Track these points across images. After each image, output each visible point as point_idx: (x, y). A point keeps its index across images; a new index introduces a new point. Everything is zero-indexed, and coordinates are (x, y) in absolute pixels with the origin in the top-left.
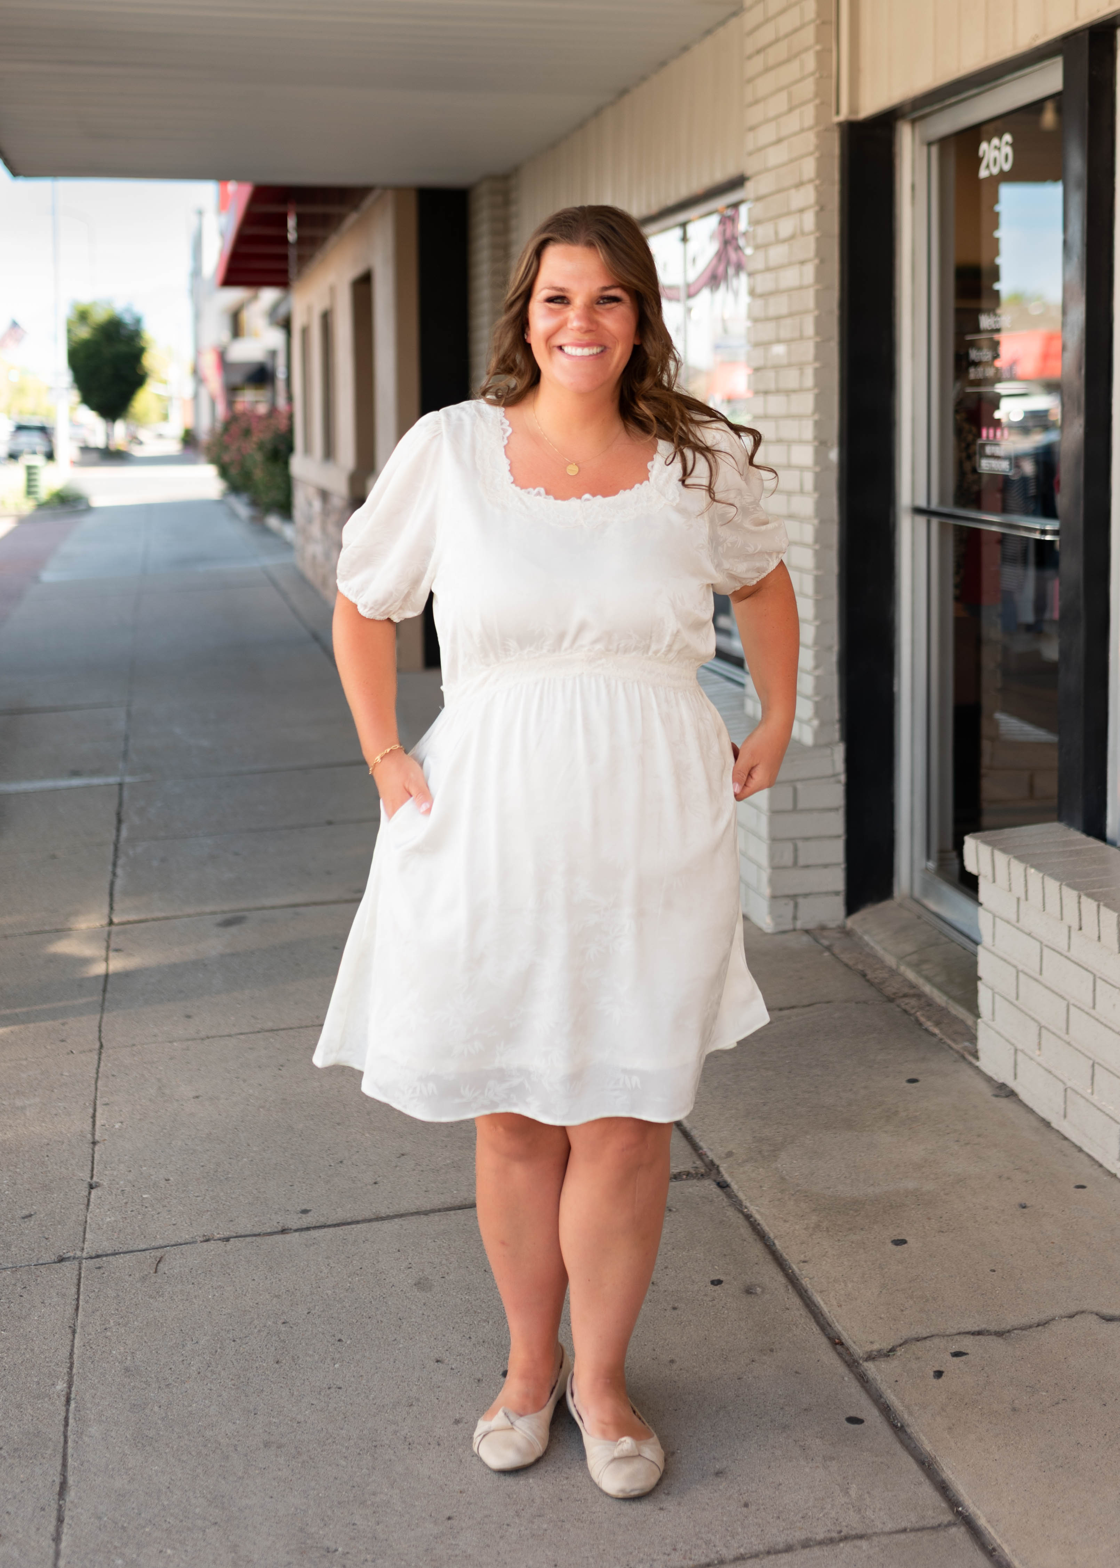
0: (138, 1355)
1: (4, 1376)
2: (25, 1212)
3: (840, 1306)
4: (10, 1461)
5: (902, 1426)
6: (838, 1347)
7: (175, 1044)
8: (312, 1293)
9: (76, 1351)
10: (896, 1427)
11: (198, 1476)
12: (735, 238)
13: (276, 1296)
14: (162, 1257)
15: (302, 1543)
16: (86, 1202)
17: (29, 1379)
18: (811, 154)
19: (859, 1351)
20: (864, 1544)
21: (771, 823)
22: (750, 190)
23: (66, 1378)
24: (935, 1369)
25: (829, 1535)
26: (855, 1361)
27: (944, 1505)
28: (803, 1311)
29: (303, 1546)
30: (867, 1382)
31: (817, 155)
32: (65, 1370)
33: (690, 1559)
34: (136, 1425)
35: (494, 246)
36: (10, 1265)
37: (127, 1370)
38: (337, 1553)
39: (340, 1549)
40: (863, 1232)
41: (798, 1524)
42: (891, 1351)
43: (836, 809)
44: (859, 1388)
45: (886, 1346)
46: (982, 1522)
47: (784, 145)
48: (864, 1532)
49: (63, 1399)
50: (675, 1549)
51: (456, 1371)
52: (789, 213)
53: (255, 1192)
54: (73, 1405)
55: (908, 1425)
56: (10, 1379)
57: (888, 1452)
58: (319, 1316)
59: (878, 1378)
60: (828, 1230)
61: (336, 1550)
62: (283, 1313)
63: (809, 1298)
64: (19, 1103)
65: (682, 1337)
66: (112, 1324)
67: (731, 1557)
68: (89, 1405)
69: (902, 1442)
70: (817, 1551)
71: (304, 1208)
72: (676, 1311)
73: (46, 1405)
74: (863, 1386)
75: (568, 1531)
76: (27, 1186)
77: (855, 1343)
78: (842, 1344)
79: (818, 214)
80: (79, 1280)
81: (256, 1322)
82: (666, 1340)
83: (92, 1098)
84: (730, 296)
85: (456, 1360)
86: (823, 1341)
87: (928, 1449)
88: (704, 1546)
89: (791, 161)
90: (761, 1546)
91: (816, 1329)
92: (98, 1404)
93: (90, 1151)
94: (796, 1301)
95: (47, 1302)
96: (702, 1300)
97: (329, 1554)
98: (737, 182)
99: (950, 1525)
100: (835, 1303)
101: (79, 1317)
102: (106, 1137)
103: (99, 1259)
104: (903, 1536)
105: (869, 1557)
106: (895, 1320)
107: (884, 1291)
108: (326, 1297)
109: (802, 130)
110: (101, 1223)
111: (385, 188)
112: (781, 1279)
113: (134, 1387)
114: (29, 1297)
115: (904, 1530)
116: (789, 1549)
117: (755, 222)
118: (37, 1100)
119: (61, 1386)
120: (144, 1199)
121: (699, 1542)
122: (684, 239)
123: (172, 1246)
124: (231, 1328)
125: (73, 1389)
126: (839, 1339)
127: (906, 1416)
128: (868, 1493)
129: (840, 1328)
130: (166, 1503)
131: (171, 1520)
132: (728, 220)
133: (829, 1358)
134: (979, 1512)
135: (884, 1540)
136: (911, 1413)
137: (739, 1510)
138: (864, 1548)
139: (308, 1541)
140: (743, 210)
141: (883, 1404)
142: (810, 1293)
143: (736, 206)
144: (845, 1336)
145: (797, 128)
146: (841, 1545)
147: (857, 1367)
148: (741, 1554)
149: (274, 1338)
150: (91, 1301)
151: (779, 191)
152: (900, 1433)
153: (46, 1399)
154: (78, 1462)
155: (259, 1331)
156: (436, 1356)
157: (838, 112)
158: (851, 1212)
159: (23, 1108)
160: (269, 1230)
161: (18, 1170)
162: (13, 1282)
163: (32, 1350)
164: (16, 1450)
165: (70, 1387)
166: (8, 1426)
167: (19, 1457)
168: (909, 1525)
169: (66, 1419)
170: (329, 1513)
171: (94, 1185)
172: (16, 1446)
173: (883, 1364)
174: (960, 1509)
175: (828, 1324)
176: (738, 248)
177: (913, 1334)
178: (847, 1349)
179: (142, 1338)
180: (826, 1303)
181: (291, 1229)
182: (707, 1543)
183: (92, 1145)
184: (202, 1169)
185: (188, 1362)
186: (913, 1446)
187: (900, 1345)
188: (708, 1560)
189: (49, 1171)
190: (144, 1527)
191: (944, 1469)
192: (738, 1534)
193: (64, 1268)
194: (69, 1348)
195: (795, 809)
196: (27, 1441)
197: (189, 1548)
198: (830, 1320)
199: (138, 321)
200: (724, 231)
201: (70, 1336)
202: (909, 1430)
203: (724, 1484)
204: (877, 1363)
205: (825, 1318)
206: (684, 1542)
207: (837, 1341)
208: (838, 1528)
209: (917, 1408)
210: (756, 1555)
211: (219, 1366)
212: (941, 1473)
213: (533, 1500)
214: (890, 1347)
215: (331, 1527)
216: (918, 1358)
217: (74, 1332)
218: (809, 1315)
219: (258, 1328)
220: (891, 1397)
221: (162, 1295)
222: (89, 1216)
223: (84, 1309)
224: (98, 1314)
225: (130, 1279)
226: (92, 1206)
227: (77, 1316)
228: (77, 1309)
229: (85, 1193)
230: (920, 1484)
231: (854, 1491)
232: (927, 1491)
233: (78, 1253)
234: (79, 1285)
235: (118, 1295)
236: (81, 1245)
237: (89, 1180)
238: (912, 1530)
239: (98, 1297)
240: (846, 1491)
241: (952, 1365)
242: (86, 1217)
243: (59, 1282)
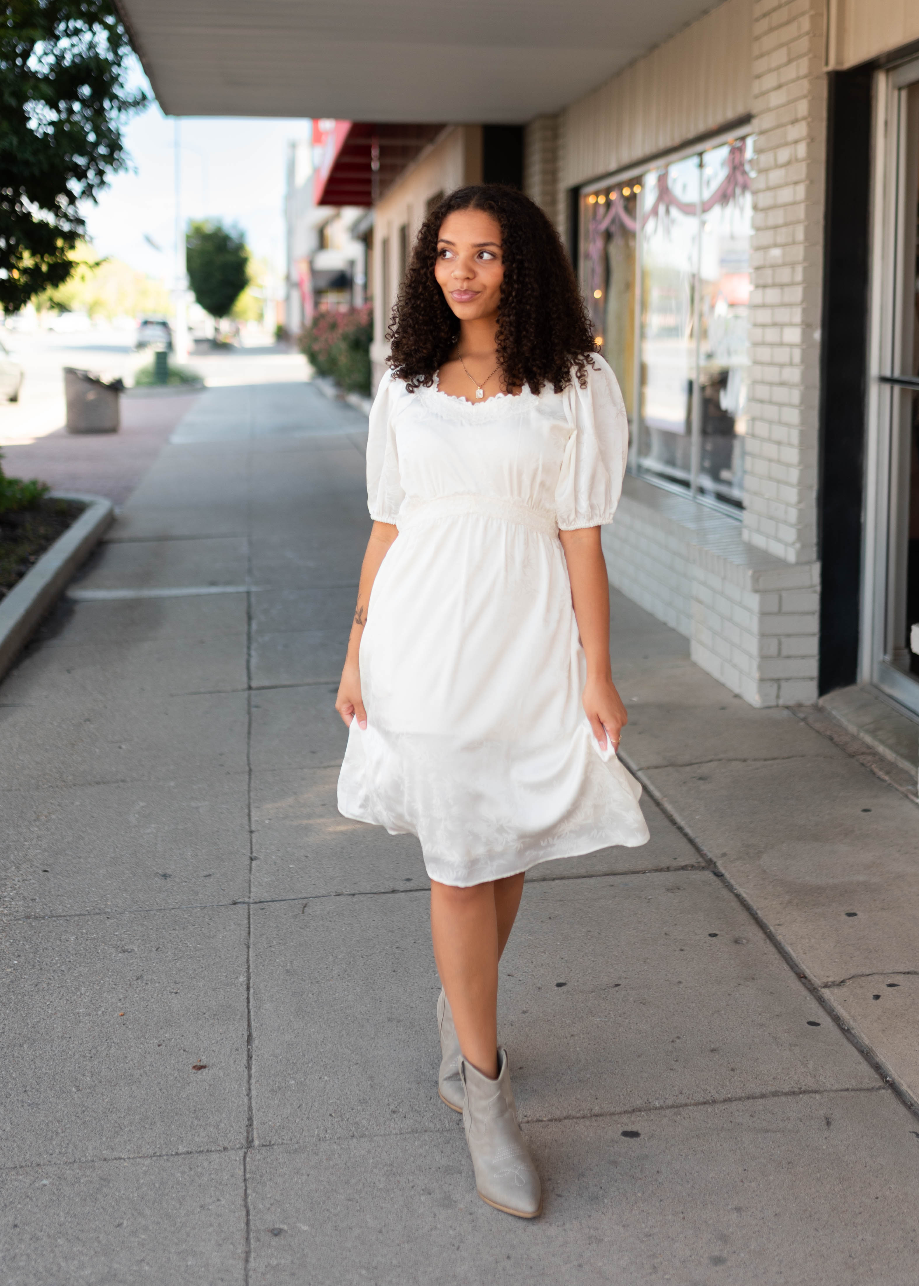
0: (295, 963)
1: (202, 971)
2: (206, 873)
3: (805, 953)
4: (212, 1021)
5: (848, 1030)
6: (803, 979)
7: (305, 770)
8: (416, 931)
9: (251, 958)
10: (844, 1029)
11: (342, 1036)
12: (742, 165)
13: (391, 931)
14: (306, 904)
16: (249, 868)
17: (220, 974)
18: (805, 97)
19: (817, 982)
20: (818, 1096)
21: (761, 622)
22: (755, 125)
23: (245, 974)
24: (874, 994)
25: (792, 1090)
26: (815, 989)
27: (876, 1076)
28: (777, 956)
30: (824, 1002)
31: (810, 98)
32: (245, 970)
33: (692, 1099)
34: (297, 1004)
35: (545, 172)
36: (199, 905)
37: (288, 971)
40: (824, 908)
41: (770, 1082)
42: (842, 982)
43: (813, 613)
44: (817, 1005)
45: (838, 979)
46: (902, 1087)
47: (784, 90)
48: (817, 1089)
49: (245, 987)
50: (681, 1093)
51: (522, 982)
52: (786, 144)
53: (371, 866)
54: (252, 991)
55: (853, 1028)
56: (206, 973)
57: (837, 1044)
58: (423, 945)
59: (832, 999)
60: (797, 905)
62: (397, 941)
63: (782, 948)
64: (193, 804)
65: (687, 968)
66: (275, 943)
67: (722, 1099)
68: (263, 991)
69: (848, 1039)
70: (783, 1099)
71: (408, 877)
72: (683, 952)
73: (233, 990)
74: (820, 1004)
75: (605, 1079)
76: (206, 857)
77: (815, 976)
78: (805, 977)
79: (809, 145)
80: (249, 915)
81: (377, 946)
82: (675, 969)
83: (247, 802)
84: (737, 212)
85: (522, 975)
86: (791, 975)
87: (867, 1043)
88: (702, 1092)
89: (789, 103)
90: (743, 1094)
91: (786, 967)
92: (270, 991)
93: (249, 837)
94: (772, 949)
95: (228, 928)
96: (702, 946)
98: (745, 120)
99: (880, 1088)
100: (801, 951)
101: (251, 939)
102: (259, 828)
103: (262, 904)
104: (846, 1094)
105: (821, 1104)
106: (846, 963)
107: (839, 945)
108: (426, 933)
109: (798, 78)
110: (261, 882)
111: (457, 125)
112: (761, 935)
113: (293, 982)
114: (214, 925)
115: (847, 1090)
116: (763, 1096)
117: (758, 151)
118: (207, 803)
119: (242, 979)
120: (291, 868)
121: (699, 1090)
122: (701, 165)
123: (314, 898)
124: (359, 949)
125: (251, 981)
126: (803, 974)
127: (851, 1022)
128: (822, 1067)
129: (804, 967)
130: (321, 1051)
131: (326, 1060)
132: (737, 150)
133: (796, 985)
134: (900, 1082)
135: (832, 1095)
136: (855, 1020)
137: (728, 1072)
138: (817, 1098)
140: (750, 142)
141: (835, 1016)
142: (783, 945)
143: (743, 139)
144: (808, 973)
145: (793, 75)
146: (801, 1096)
147: (816, 992)
148: (729, 1098)
149: (391, 957)
150: (258, 929)
151: (778, 126)
152: (846, 1033)
153: (233, 986)
154: (259, 1024)
155: (380, 952)
156: (508, 972)
157: (827, 63)
158: (815, 894)
159: (197, 808)
160: (383, 891)
161: (198, 847)
162: (202, 915)
163: (220, 957)
164: (215, 1015)
165: (249, 980)
166: (208, 1001)
167: (218, 1019)
168: (850, 1087)
169: (248, 998)
171: (253, 857)
172: (215, 1013)
173: (836, 990)
174: (888, 1079)
175: (796, 965)
176: (744, 173)
177: (859, 972)
178: (809, 981)
179: (297, 953)
180: (794, 951)
181: (398, 891)
182: (705, 1090)
183: (249, 833)
184: (331, 851)
185: (331, 968)
186: (856, 1041)
187: (849, 979)
188: (705, 1100)
189: (220, 848)
190: (308, 1063)
191: (878, 1055)
192: (726, 1086)
193: (238, 908)
194: (246, 957)
195: (780, 612)
196: (222, 1010)
198: (797, 962)
199: (242, 236)
200: (734, 159)
201: (246, 949)
202: (853, 1032)
203: (717, 1057)
204: (831, 989)
205: (793, 961)
206: (688, 1089)
207: (802, 976)
208: (799, 1086)
209: (860, 1017)
210: (740, 1099)
211: (353, 972)
212: (875, 1058)
213: (580, 1061)
214: (841, 980)
216: (861, 987)
217: (248, 947)
218: (782, 959)
219: (379, 950)
220: (841, 1011)
221: (309, 927)
222: (252, 877)
223: (254, 934)
224: (264, 937)
225: (285, 916)
226: (253, 871)
227: (249, 937)
228: (249, 933)
229: (248, 862)
230: (860, 1063)
231: (810, 1066)
232: (865, 1068)
233: (247, 900)
234: (249, 918)
235: (278, 926)
236: (248, 894)
237: (250, 855)
238: (853, 1090)
239: (263, 926)
240: (806, 1066)
241: (887, 992)
242: (250, 877)
243: (235, 916)
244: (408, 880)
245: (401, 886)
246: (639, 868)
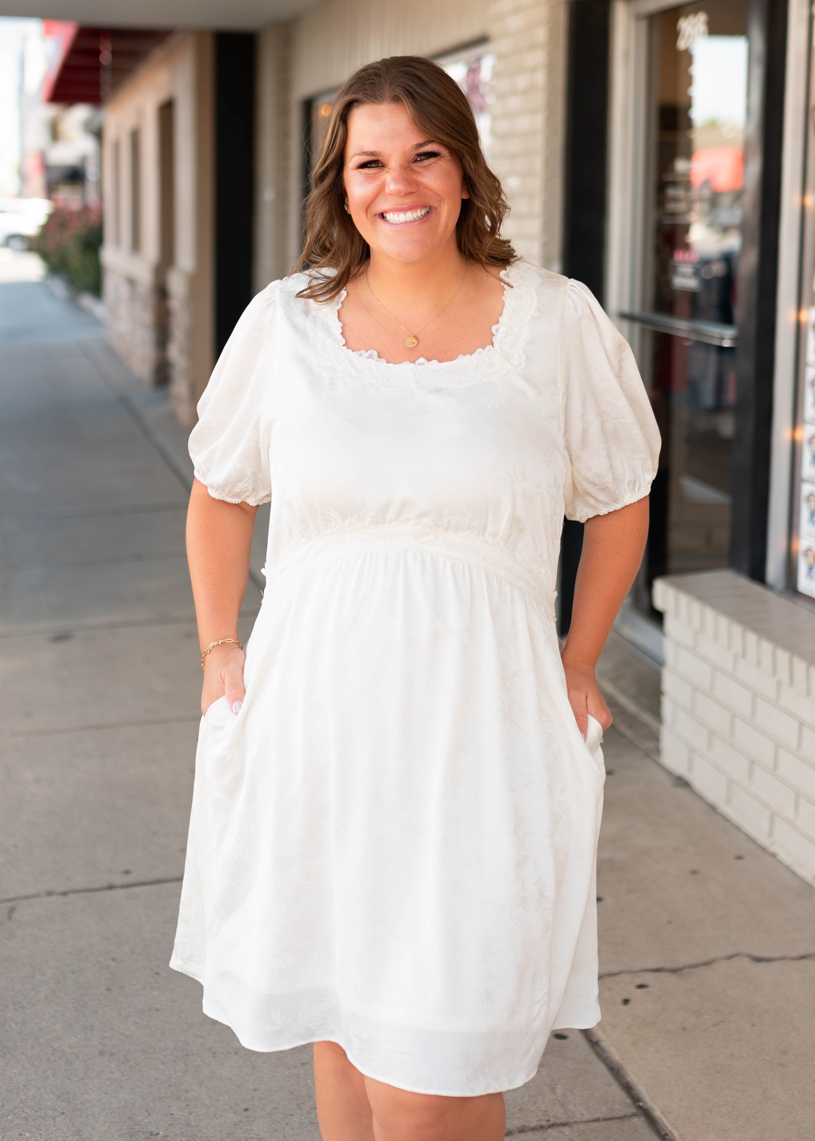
5: (597, 1043)
7: (19, 738)
8: (134, 937)
10: (593, 1043)
11: (48, 1077)
13: (105, 938)
14: (13, 908)
15: (131, 1129)
20: (567, 1130)
22: (491, 46)
24: (623, 998)
25: (540, 1123)
27: (628, 1101)
29: (132, 1130)
38: (159, 1136)
39: (161, 1133)
41: (517, 1115)
46: (657, 1113)
48: (566, 1121)
53: (86, 856)
55: (602, 1041)
57: (588, 1062)
58: (140, 954)
61: (158, 1134)
62: (112, 951)
69: (597, 1054)
71: (126, 869)
79: (547, 74)
81: (90, 959)
87: (617, 1060)
97: (152, 1137)
98: (482, 40)
99: (633, 1115)
104: (597, 1124)
115: (598, 1120)
117: (494, 75)
123: (21, 899)
124: (69, 961)
127: (600, 1034)
128: (571, 1091)
130: (23, 1098)
131: (28, 1110)
134: (655, 1107)
135: (583, 1127)
136: (606, 1033)
138: (567, 1132)
139: (136, 1127)
146: (549, 1130)
149: (105, 971)
152: (595, 1047)
160: (98, 887)
168: (601, 1116)
170: (152, 1105)
174: (641, 1104)
177: (607, 971)
181: (116, 886)
184: (44, 839)
185: (38, 989)
186: (605, 1056)
191: (629, 1073)
197: (43, 1132)
202: (602, 1045)
208: (547, 1118)
209: (609, 1027)
211: (62, 993)
212: (626, 1078)
215: (154, 1116)
216: (610, 990)
219: (92, 963)
221: (15, 938)
230: (610, 1085)
231: (559, 1090)
232: (616, 1091)
238: (605, 1120)
240: (553, 1090)
241: (637, 995)
244: (127, 872)
245: (119, 879)
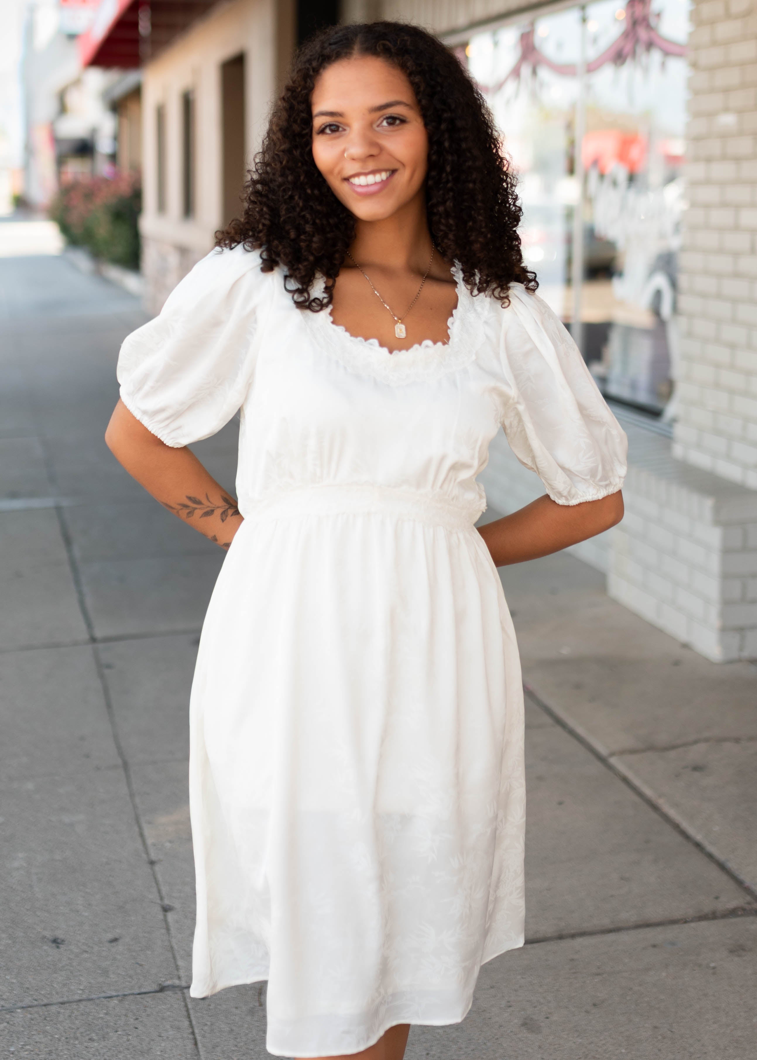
16: (165, 926)
36: (115, 994)
64: (65, 819)
80: (188, 1012)
83: (133, 815)
93: (151, 872)
95: (164, 1035)
101: (200, 1054)
102: (161, 857)
114: (144, 1029)
118: (82, 816)
159: (71, 825)
161: (88, 890)
162: (123, 1012)
171: (167, 907)
183: (149, 866)
193: (169, 998)
222: (174, 941)
223: (204, 1046)
224: (218, 1049)
225: (238, 1012)
226: (173, 931)
227: (198, 1052)
228: (196, 1044)
229: (161, 916)
233: (177, 982)
234: (189, 1016)
235: (232, 1030)
236: (176, 972)
237: (159, 901)
239: (212, 1030)
242: (170, 941)
243: (168, 1013)
246: (677, 915)
